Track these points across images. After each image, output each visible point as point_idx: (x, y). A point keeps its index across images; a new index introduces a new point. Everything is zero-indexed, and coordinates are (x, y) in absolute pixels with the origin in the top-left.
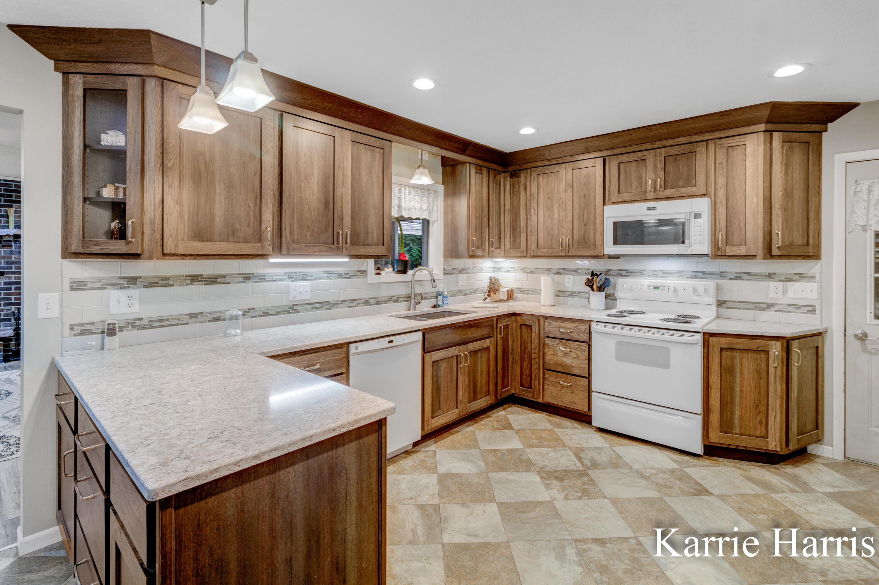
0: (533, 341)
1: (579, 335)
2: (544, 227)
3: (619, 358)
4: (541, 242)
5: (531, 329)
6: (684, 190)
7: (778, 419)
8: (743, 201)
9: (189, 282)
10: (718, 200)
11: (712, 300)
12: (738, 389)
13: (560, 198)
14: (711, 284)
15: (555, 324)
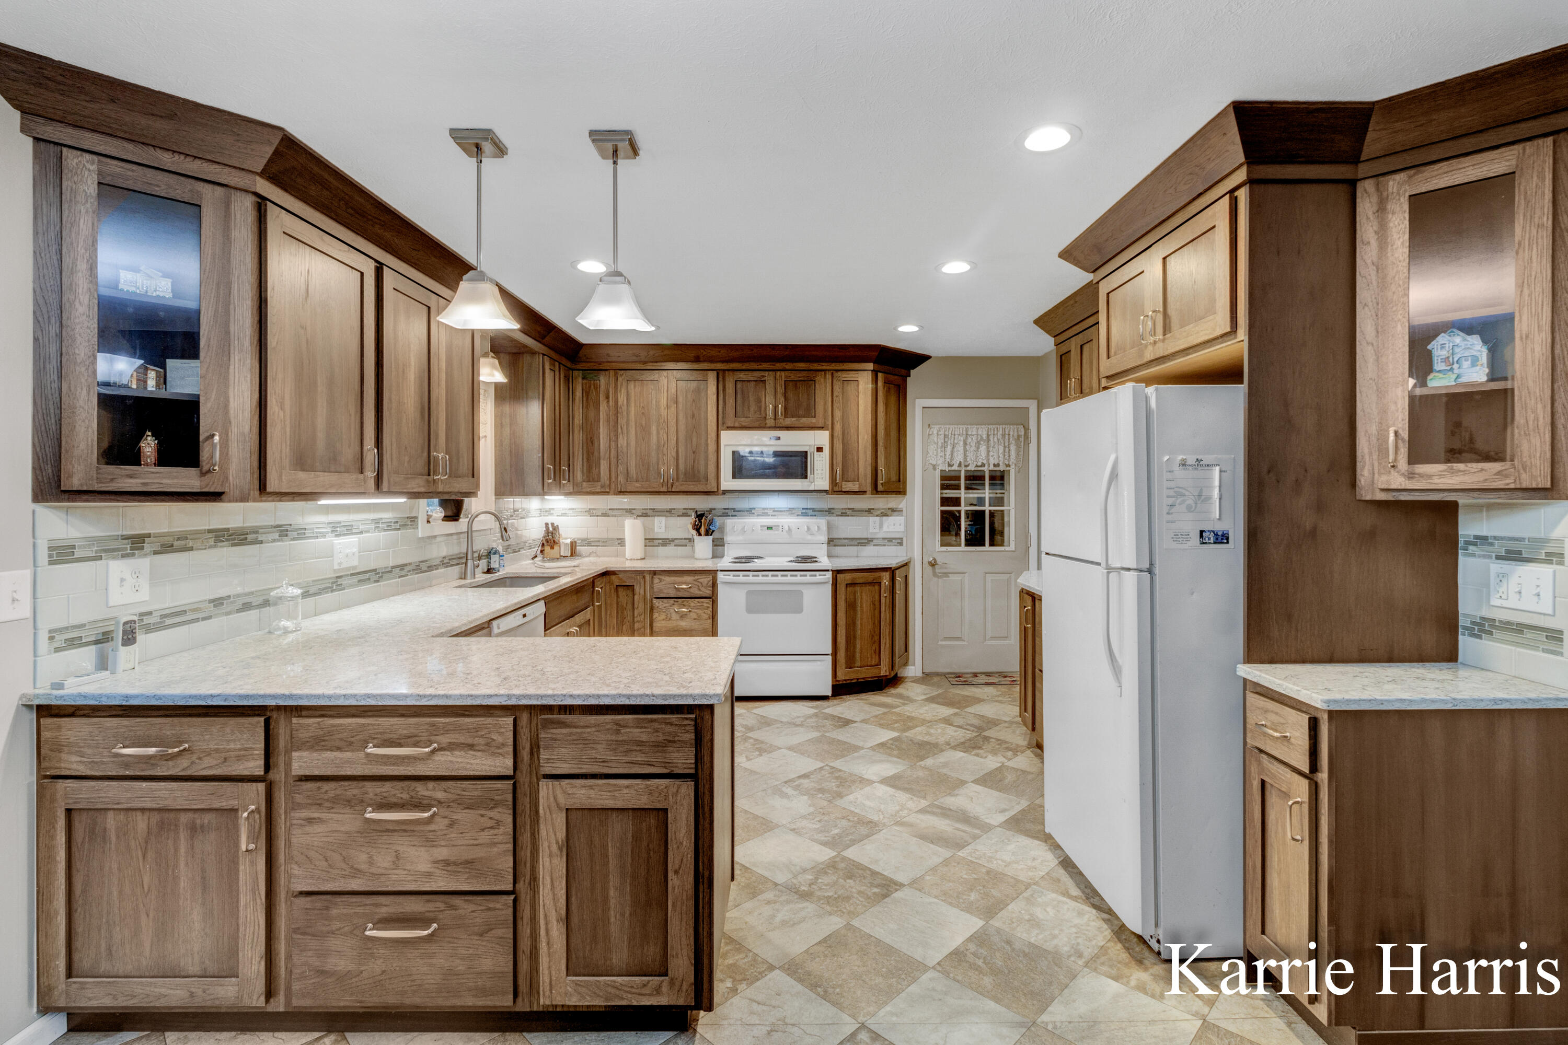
0: (636, 606)
1: (700, 590)
2: (636, 452)
3: (750, 609)
4: (633, 471)
5: (633, 590)
6: (804, 420)
7: (888, 645)
8: (856, 437)
9: (213, 543)
10: (835, 434)
11: (824, 538)
12: (858, 623)
13: (661, 415)
14: (822, 522)
15: (668, 579)
